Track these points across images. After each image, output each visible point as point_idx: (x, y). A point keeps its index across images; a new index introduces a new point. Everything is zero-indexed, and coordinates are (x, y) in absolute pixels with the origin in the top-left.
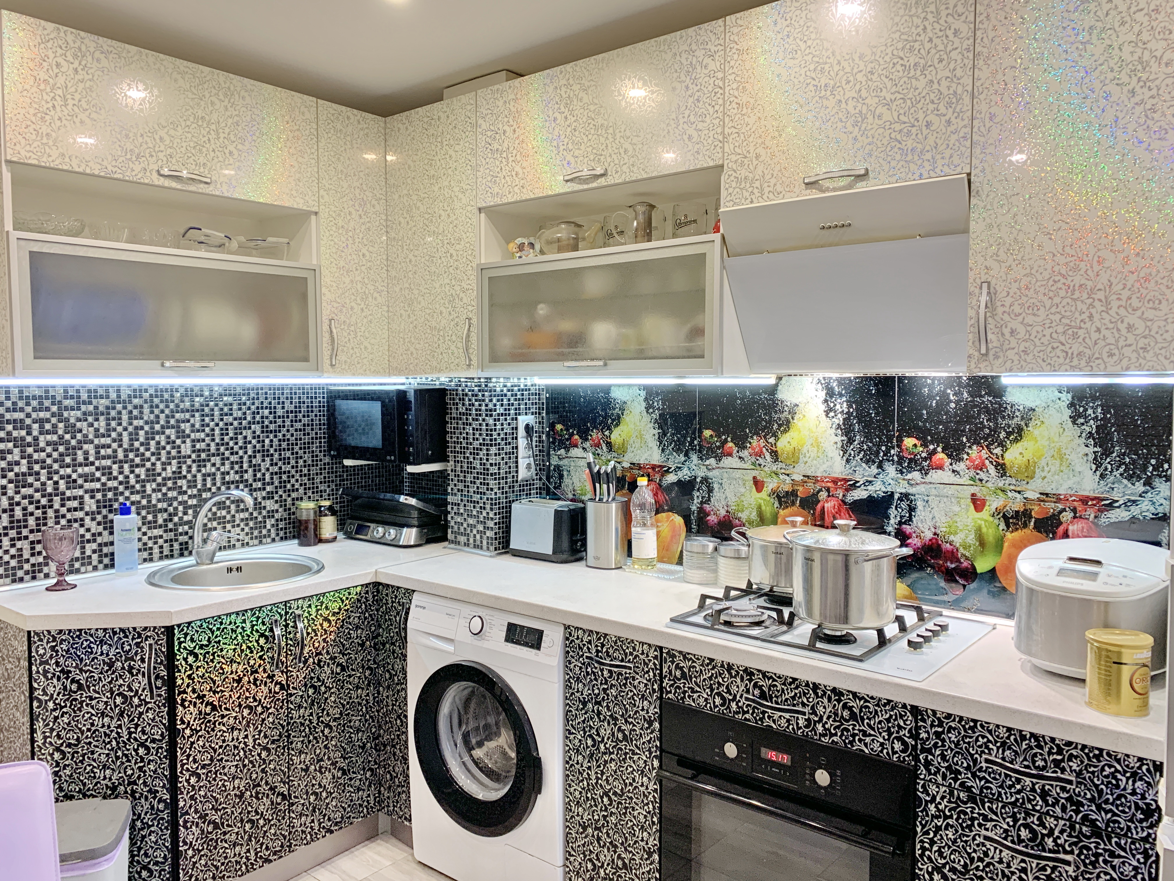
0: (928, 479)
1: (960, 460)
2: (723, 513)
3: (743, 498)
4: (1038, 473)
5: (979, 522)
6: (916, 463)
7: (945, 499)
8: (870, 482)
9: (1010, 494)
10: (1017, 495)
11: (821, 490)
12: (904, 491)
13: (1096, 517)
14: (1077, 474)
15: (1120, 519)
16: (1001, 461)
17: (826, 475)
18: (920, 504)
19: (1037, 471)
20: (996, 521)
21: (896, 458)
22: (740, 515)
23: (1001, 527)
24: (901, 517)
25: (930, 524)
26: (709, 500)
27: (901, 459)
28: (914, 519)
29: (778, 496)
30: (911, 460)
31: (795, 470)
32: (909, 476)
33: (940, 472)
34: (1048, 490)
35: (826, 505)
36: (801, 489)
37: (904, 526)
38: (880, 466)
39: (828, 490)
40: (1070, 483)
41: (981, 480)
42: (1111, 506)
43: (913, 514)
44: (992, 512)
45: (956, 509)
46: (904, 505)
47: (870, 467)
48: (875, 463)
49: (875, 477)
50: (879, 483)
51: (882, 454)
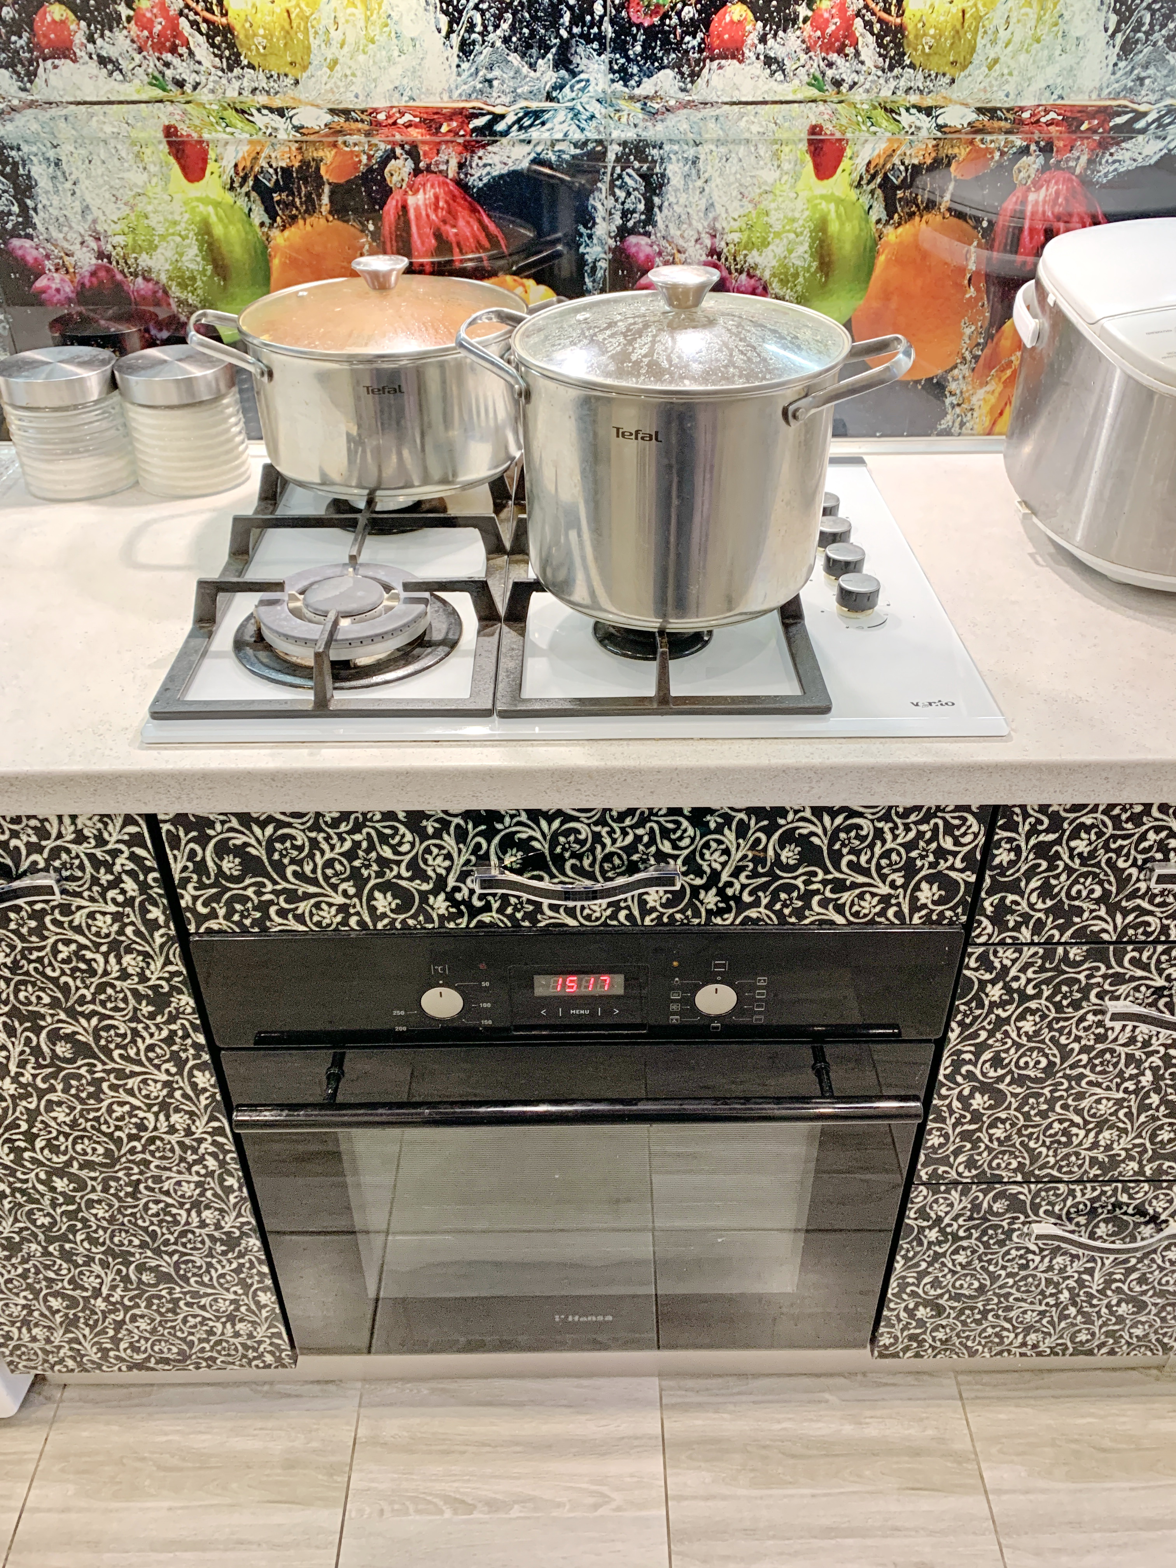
0: (700, 90)
1: (789, 22)
2: (85, 260)
3: (142, 205)
4: (984, 51)
5: (824, 205)
6: (666, 42)
7: (742, 150)
8: (537, 114)
9: (906, 119)
10: (924, 121)
11: (390, 156)
12: (630, 135)
13: (1090, 161)
14: (1071, 46)
15: (1140, 163)
16: (894, 20)
17: (403, 102)
18: (674, 171)
19: (980, 42)
20: (865, 200)
21: (608, 30)
22: (145, 261)
23: (874, 216)
24: (625, 214)
25: (700, 225)
26: (28, 222)
27: (624, 29)
28: (659, 217)
29: (258, 186)
30: (652, 33)
31: (301, 93)
32: (648, 87)
33: (731, 65)
34: (998, 100)
35: (411, 201)
36: (328, 155)
37: (632, 239)
38: (563, 61)
39: (413, 153)
40: (1050, 74)
41: (837, 83)
42: (1128, 131)
43: (657, 200)
44: (856, 176)
45: (769, 175)
46: (632, 181)
47: (532, 66)
48: (548, 48)
49: (549, 98)
50: (561, 115)
51: (567, 18)
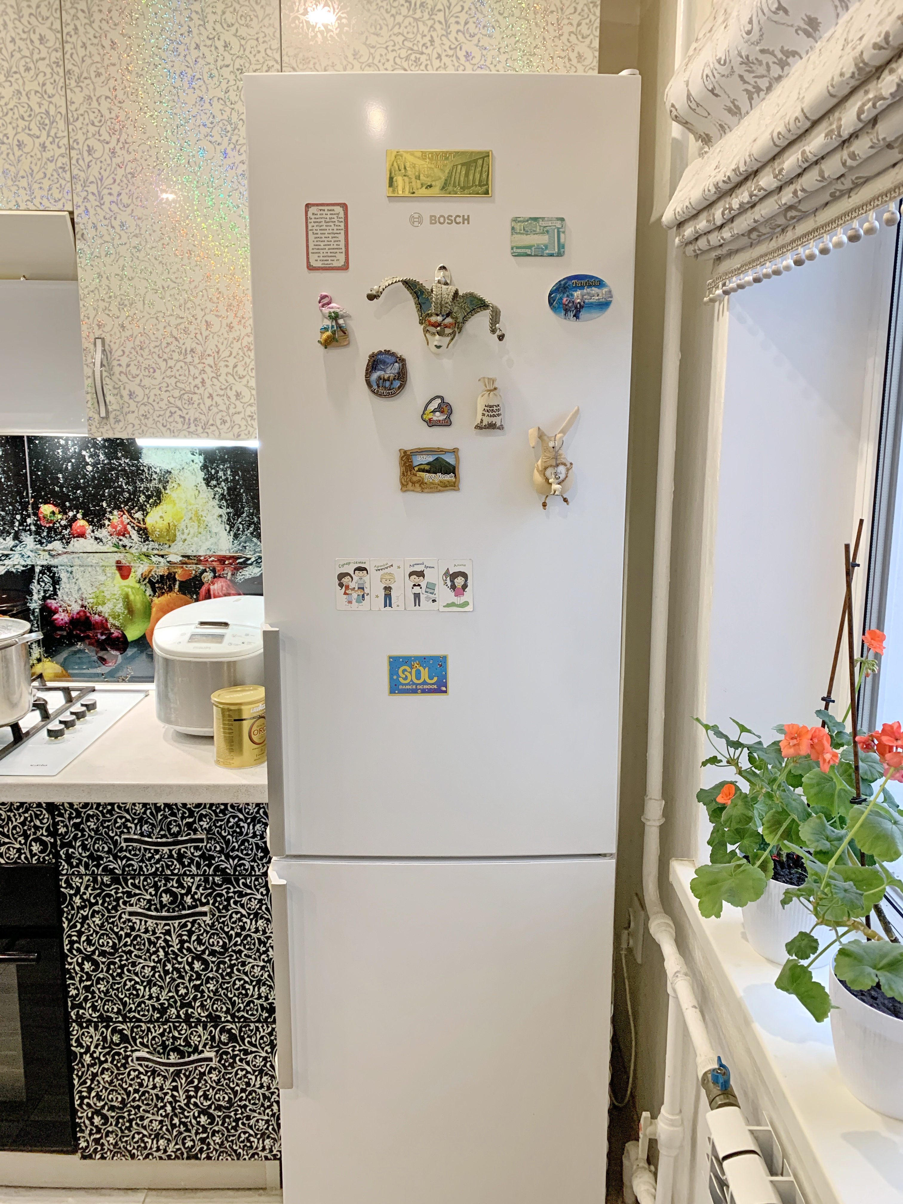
0: (70, 548)
1: (102, 526)
4: (179, 536)
5: (126, 589)
6: (55, 532)
7: (90, 569)
8: (7, 555)
9: (154, 559)
10: (161, 559)
12: (45, 563)
13: (232, 575)
14: (214, 535)
15: (253, 575)
16: (142, 526)
18: (63, 576)
19: (178, 534)
20: (143, 587)
21: (33, 528)
23: (148, 593)
24: (45, 591)
25: (77, 596)
27: (39, 527)
28: (59, 593)
30: (50, 529)
32: (50, 547)
33: (81, 540)
34: (189, 553)
37: (49, 601)
38: (16, 537)
40: (208, 544)
41: (124, 546)
42: (245, 564)
43: (57, 587)
44: (138, 579)
45: (102, 578)
46: (46, 578)
47: (4, 539)
48: (10, 534)
49: (12, 550)
50: (17, 556)
51: (17, 524)
